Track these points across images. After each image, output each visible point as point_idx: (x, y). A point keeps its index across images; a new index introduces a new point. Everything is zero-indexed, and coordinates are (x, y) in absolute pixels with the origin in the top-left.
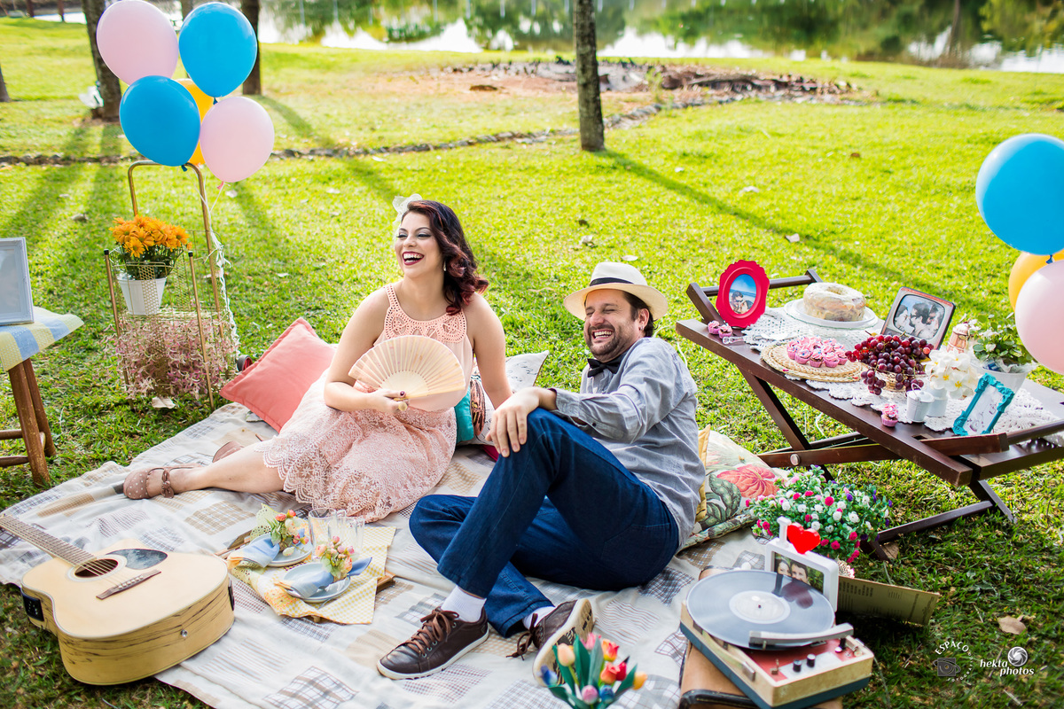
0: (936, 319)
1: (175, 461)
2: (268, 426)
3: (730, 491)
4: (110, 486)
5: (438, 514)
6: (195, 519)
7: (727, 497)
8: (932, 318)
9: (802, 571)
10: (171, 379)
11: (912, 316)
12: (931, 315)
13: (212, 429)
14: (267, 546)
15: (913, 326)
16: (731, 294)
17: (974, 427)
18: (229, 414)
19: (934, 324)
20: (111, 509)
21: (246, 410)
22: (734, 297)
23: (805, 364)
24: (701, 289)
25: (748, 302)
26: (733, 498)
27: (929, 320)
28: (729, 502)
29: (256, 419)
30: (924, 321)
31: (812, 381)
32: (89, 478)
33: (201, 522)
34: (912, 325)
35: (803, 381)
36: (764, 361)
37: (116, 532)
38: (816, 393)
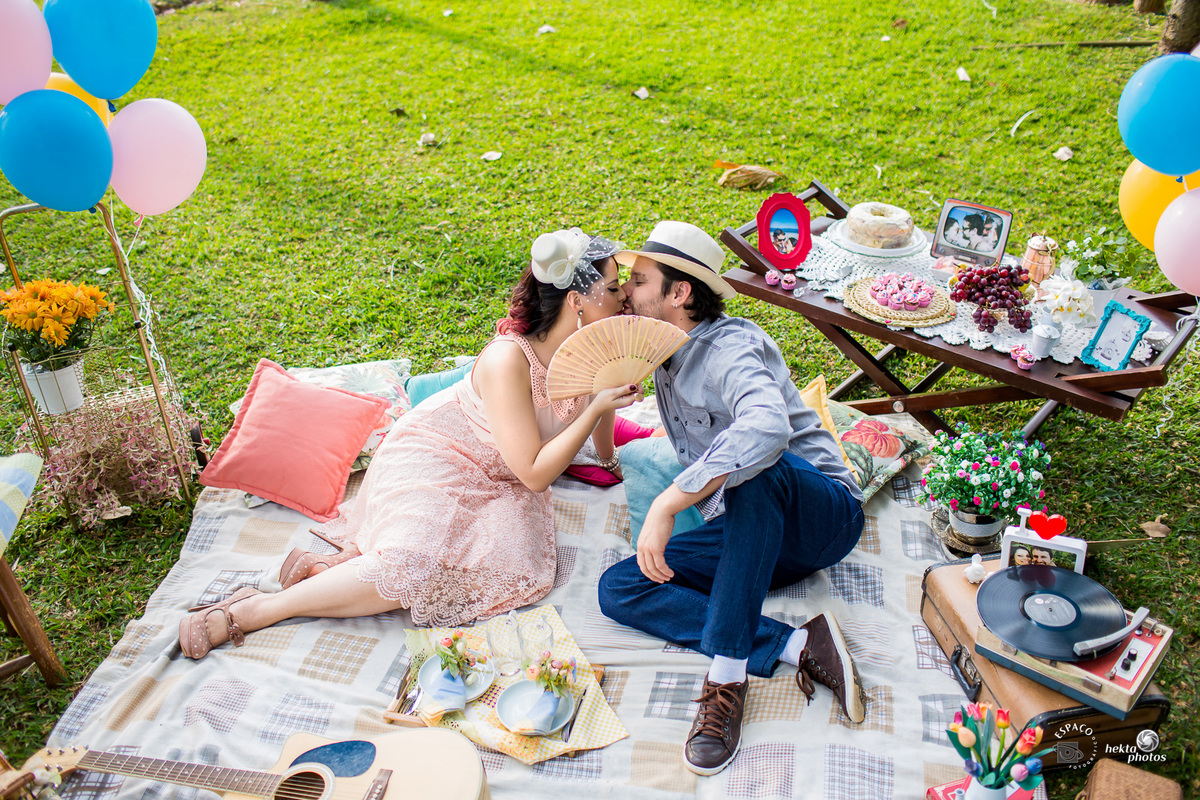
0: (993, 230)
1: (207, 592)
2: (280, 506)
3: (861, 453)
4: (163, 657)
5: (635, 588)
6: (310, 668)
7: (861, 460)
8: (988, 229)
9: (1046, 554)
10: (137, 486)
11: (964, 229)
12: (987, 226)
13: (216, 531)
14: (449, 681)
15: (968, 239)
16: (772, 234)
17: (1107, 355)
18: (217, 503)
19: (992, 235)
20: (190, 689)
21: (241, 493)
22: (776, 235)
23: (899, 309)
24: (736, 232)
25: (792, 240)
26: (866, 460)
27: (985, 232)
28: (864, 466)
29: (261, 502)
30: (980, 233)
31: (918, 328)
32: (123, 654)
33: (322, 671)
34: (965, 237)
35: (910, 330)
36: (849, 310)
37: (234, 721)
38: (929, 342)
